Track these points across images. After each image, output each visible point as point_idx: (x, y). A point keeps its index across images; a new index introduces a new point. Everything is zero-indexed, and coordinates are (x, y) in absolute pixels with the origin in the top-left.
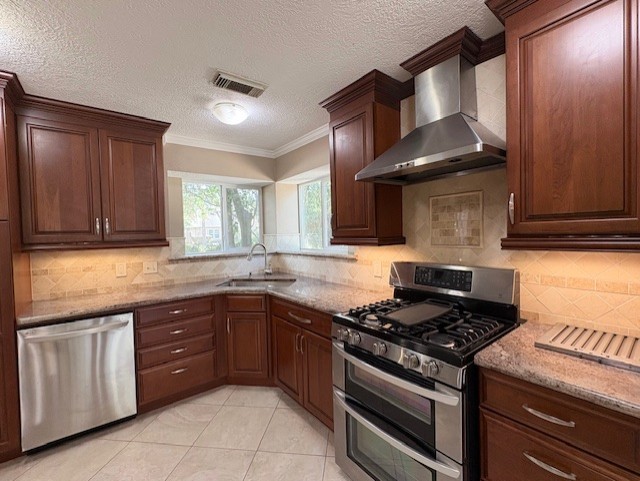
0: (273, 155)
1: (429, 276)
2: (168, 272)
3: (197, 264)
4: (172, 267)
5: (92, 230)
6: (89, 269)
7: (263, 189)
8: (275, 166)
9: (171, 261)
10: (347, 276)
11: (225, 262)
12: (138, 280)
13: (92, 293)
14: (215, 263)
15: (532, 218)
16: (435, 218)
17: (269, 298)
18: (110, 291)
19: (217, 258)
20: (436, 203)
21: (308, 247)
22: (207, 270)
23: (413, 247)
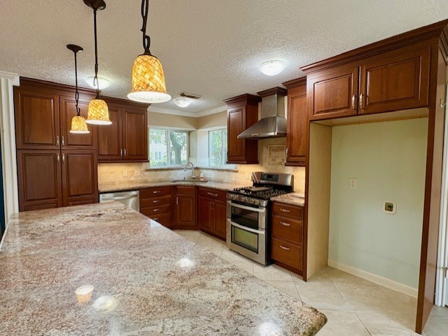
0: (196, 116)
1: (265, 177)
2: (145, 176)
3: (158, 172)
4: (147, 173)
5: (119, 154)
6: (112, 173)
7: (189, 133)
8: (197, 122)
9: (147, 170)
10: (234, 179)
11: (171, 172)
12: (132, 179)
13: (113, 183)
14: (167, 172)
15: (292, 156)
16: (270, 154)
17: (197, 187)
18: (120, 183)
19: (168, 169)
20: (270, 148)
21: (213, 165)
22: (162, 175)
23: (262, 165)
